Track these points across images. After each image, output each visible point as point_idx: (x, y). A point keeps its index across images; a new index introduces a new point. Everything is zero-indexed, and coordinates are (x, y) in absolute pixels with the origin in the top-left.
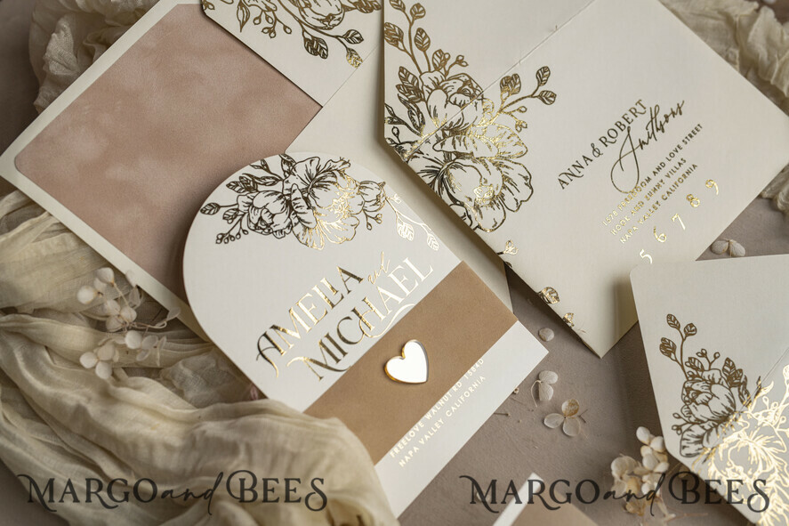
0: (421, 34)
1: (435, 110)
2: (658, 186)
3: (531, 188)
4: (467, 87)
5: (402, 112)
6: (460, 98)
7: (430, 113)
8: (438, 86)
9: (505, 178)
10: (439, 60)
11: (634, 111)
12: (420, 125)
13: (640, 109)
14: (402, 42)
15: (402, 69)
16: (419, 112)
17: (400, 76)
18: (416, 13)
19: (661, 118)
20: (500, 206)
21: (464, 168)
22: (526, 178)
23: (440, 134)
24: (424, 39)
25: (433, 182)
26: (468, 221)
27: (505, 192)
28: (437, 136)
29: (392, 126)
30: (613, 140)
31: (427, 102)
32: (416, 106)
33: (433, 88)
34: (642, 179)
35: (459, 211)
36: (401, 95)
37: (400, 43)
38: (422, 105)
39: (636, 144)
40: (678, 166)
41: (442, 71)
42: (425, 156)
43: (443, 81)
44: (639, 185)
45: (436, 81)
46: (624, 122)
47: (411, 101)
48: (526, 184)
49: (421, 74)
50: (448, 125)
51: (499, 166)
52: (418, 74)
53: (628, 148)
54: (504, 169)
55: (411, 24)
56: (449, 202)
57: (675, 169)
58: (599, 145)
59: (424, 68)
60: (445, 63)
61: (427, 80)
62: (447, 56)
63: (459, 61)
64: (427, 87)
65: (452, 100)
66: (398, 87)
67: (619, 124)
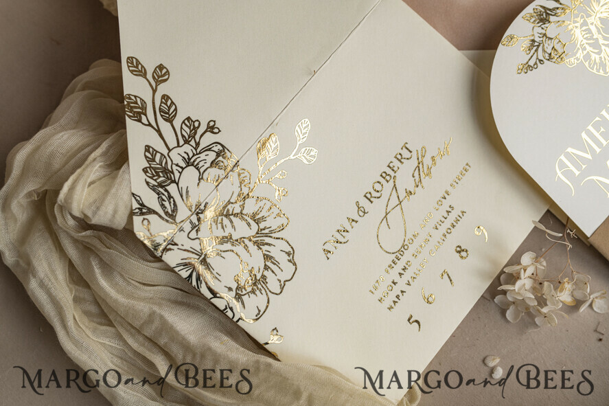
0: (167, 101)
1: (187, 192)
2: (427, 241)
3: (295, 264)
4: (220, 158)
5: (151, 200)
6: (214, 172)
7: (182, 196)
8: (189, 163)
9: (267, 257)
10: (188, 131)
11: (399, 157)
12: (173, 211)
13: (406, 154)
14: (146, 115)
15: (147, 148)
16: (170, 197)
17: (146, 157)
18: (159, 77)
19: (427, 161)
20: (263, 291)
21: (223, 254)
22: (289, 254)
23: (194, 219)
24: (169, 108)
25: (190, 276)
26: (230, 314)
27: (268, 274)
28: (191, 222)
29: (142, 218)
30: (378, 195)
31: (177, 184)
32: (166, 190)
33: (184, 165)
34: (409, 236)
35: (220, 304)
36: (149, 180)
37: (143, 117)
38: (172, 188)
39: (402, 194)
40: (446, 215)
41: (193, 143)
42: (180, 247)
43: (194, 155)
44: (406, 243)
45: (186, 157)
46: (389, 171)
47: (160, 185)
48: (290, 261)
49: (170, 150)
50: (202, 207)
51: (259, 245)
52: (165, 152)
53: (394, 201)
54: (265, 248)
55: (154, 91)
56: (208, 295)
57: (443, 219)
58: (364, 203)
59: (172, 142)
60: (195, 133)
61: (176, 157)
62: (196, 124)
63: (211, 129)
64: (177, 165)
65: (205, 176)
66: (145, 171)
67: (384, 175)
